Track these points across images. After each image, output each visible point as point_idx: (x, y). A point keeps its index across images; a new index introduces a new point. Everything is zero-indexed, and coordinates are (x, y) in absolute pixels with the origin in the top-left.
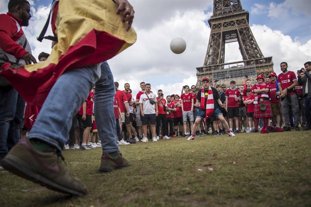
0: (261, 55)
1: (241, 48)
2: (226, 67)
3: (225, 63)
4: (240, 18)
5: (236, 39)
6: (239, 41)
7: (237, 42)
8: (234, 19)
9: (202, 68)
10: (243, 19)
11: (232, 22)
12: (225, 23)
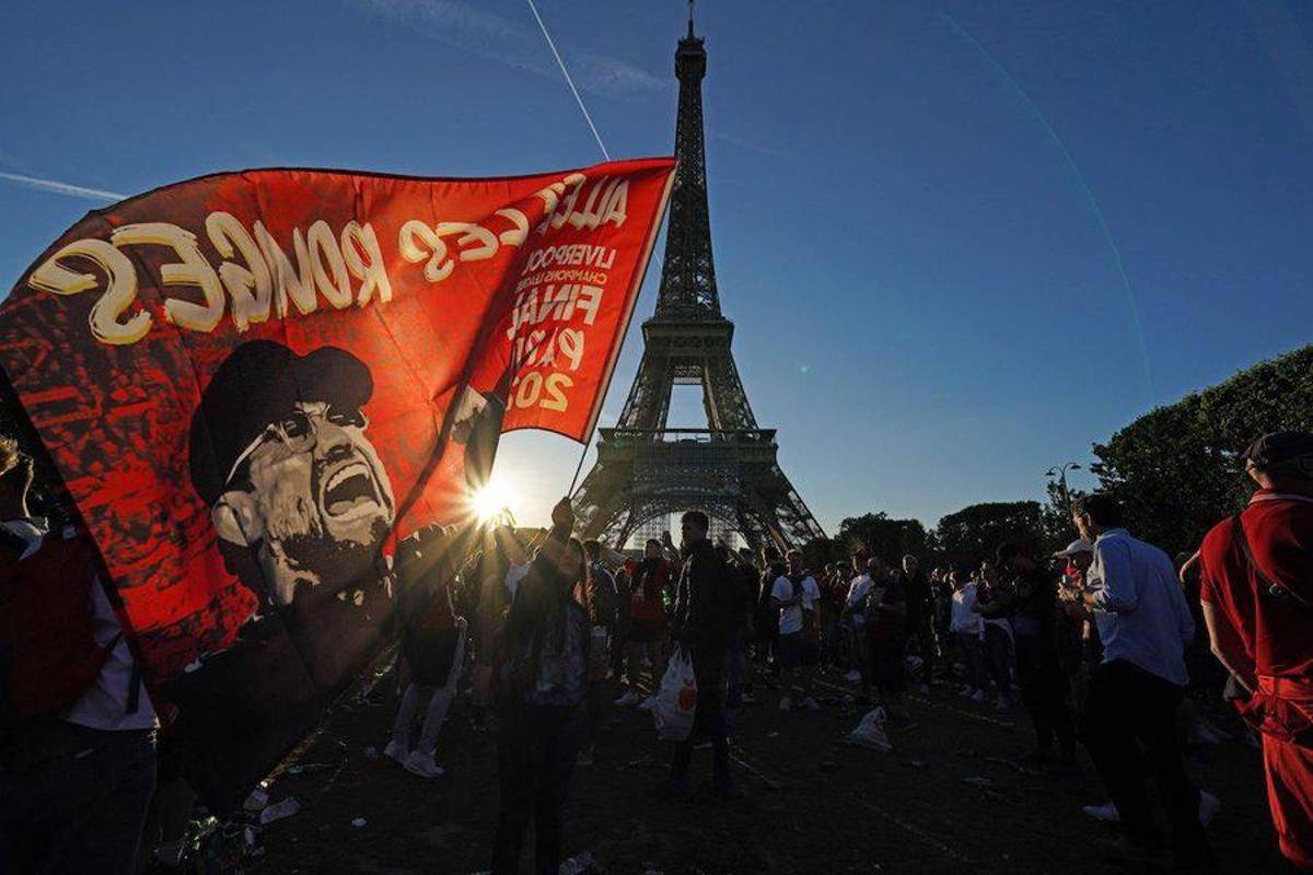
0: (753, 422)
1: (706, 401)
2: (669, 438)
3: (668, 426)
4: (714, 334)
5: (699, 380)
6: (704, 383)
7: (701, 387)
8: (701, 334)
9: (613, 431)
10: (721, 338)
11: (696, 338)
12: (679, 338)
